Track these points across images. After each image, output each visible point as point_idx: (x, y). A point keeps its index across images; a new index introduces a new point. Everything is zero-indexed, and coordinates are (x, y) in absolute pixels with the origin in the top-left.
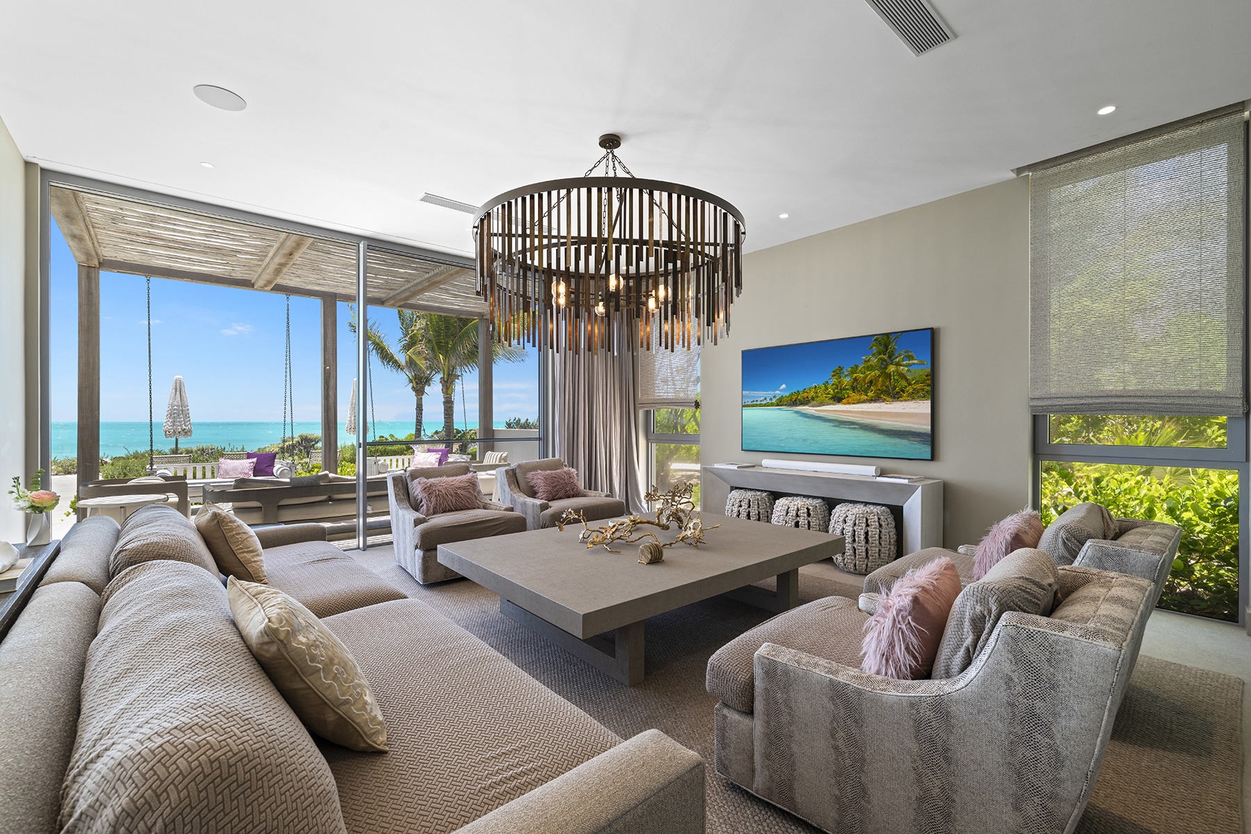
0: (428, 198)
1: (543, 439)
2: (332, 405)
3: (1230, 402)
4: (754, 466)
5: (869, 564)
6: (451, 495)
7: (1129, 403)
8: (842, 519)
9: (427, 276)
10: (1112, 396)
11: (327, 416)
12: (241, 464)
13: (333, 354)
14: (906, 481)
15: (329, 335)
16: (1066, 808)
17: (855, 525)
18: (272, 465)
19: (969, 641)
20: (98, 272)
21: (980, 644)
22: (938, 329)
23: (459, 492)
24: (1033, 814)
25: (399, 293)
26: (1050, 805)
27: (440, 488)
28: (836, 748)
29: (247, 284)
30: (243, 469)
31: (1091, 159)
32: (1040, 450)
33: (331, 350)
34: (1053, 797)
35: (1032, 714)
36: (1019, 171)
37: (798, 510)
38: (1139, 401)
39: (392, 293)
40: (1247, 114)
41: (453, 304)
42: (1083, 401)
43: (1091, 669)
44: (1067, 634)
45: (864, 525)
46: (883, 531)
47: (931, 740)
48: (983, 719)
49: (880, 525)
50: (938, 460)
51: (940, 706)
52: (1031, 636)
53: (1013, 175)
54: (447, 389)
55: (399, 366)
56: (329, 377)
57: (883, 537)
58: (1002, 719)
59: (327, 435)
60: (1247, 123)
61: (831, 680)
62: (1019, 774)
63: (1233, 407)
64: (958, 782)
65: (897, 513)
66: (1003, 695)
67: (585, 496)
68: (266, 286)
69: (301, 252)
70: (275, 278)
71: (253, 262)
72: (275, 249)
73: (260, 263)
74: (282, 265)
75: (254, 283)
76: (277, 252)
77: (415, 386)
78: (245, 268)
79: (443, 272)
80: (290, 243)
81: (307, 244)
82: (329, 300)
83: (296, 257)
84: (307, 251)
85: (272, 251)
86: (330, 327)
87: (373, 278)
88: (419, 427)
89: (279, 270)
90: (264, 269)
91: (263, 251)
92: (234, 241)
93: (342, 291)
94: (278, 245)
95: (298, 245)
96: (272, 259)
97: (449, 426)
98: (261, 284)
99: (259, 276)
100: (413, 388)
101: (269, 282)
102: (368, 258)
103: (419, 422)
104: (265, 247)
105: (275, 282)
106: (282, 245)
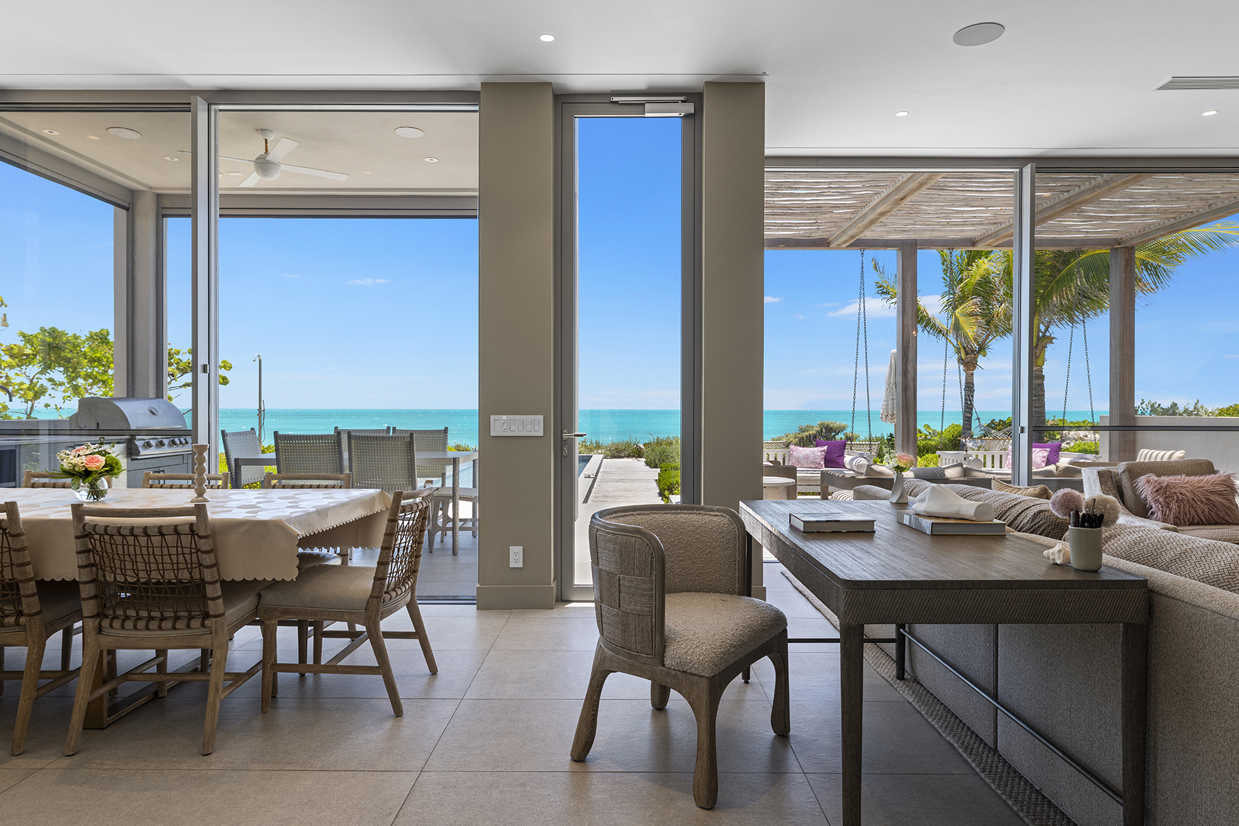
6: (1202, 502)
9: (1066, 195)
11: (906, 396)
12: (813, 452)
18: (842, 456)
23: (1212, 497)
27: (1183, 491)
29: (823, 243)
30: (815, 458)
33: (910, 313)
39: (993, 228)
41: (1078, 231)
54: (1037, 358)
55: (940, 332)
56: (908, 347)
59: (906, 421)
68: (843, 243)
69: (917, 193)
70: (861, 232)
71: (849, 216)
72: (883, 195)
73: (852, 216)
74: (882, 214)
75: (831, 241)
76: (884, 199)
77: (963, 357)
78: (833, 224)
79: (1099, 186)
80: (913, 185)
81: (932, 183)
82: (909, 249)
83: (906, 202)
84: (923, 191)
85: (877, 199)
86: (909, 284)
87: (981, 211)
88: (969, 415)
89: (872, 222)
90: (854, 223)
91: (864, 201)
92: (842, 195)
93: (926, 236)
94: (889, 191)
95: (921, 185)
96: (874, 208)
97: (1038, 412)
98: (840, 241)
99: (844, 232)
100: (960, 360)
101: (853, 237)
102: (993, 187)
103: (968, 407)
104: (871, 196)
105: (858, 237)
106: (898, 189)
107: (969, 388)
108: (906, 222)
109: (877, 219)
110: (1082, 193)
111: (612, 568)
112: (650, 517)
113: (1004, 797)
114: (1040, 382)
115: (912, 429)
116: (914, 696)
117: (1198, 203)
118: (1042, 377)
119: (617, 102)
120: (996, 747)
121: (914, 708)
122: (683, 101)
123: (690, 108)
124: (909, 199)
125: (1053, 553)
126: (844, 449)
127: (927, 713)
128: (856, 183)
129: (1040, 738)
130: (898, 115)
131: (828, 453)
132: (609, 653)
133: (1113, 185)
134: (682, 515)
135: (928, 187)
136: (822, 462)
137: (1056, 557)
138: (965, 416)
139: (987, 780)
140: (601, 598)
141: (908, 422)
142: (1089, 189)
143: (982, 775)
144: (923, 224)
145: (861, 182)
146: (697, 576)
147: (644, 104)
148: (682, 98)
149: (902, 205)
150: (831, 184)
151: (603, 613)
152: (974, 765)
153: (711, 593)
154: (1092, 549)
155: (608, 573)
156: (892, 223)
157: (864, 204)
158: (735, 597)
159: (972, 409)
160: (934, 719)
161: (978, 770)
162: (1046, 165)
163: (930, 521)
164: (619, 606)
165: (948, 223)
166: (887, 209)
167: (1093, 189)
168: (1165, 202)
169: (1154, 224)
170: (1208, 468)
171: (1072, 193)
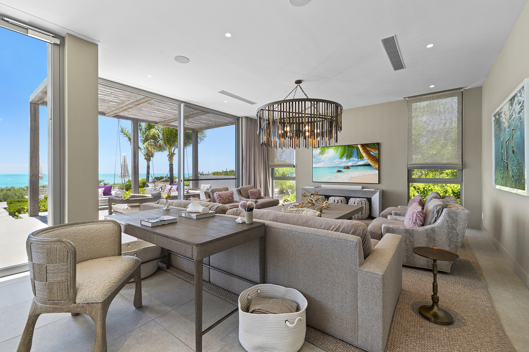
0: (223, 92)
1: (237, 179)
2: (137, 166)
3: (458, 166)
4: (318, 187)
5: (363, 216)
7: (434, 166)
8: (353, 202)
10: (430, 164)
11: (135, 170)
13: (137, 144)
14: (373, 190)
15: (136, 136)
16: (459, 244)
17: (358, 204)
18: (110, 191)
19: (436, 216)
20: (39, 106)
21: (439, 216)
22: (381, 143)
24: (452, 247)
25: (167, 120)
26: (456, 244)
28: (406, 244)
31: (424, 97)
32: (410, 180)
33: (136, 142)
34: (457, 242)
35: (452, 226)
36: (404, 98)
37: (338, 201)
38: (437, 165)
39: (163, 120)
40: (463, 90)
42: (423, 166)
43: (464, 216)
44: (459, 210)
45: (361, 204)
46: (366, 206)
47: (430, 237)
48: (442, 230)
49: (366, 204)
50: (381, 184)
51: (433, 230)
52: (452, 212)
53: (403, 99)
54: (171, 159)
56: (136, 154)
57: (366, 207)
58: (446, 229)
59: (135, 178)
60: (462, 92)
61: (405, 229)
62: (450, 239)
63: (460, 167)
64: (437, 244)
65: (369, 200)
66: (446, 224)
67: (265, 198)
68: (111, 115)
69: (144, 104)
70: (120, 112)
71: (115, 106)
72: (131, 102)
73: (117, 106)
74: (130, 108)
75: (106, 113)
76: (131, 103)
77: (146, 157)
78: (108, 107)
79: (195, 114)
80: (144, 101)
81: (150, 102)
82: (136, 122)
83: (139, 106)
84: (146, 104)
85: (128, 102)
86: (136, 133)
87: (161, 114)
88: (148, 176)
89: (125, 110)
90: (117, 109)
91: (123, 102)
92: (115, 98)
93: (142, 118)
94: (134, 101)
95: (146, 101)
96: (126, 105)
97: (171, 175)
98: (110, 114)
99: (113, 111)
100: (145, 158)
101: (116, 113)
102: (167, 107)
103: (148, 173)
104: (126, 101)
105: (118, 114)
106: (137, 101)
107: (148, 167)
108: (136, 112)
109: (127, 109)
110: (191, 114)
111: (41, 262)
112: (69, 229)
113: (219, 296)
114: (172, 166)
115: (137, 181)
116: (176, 273)
117: (214, 123)
118: (173, 165)
119: (8, 21)
120: (210, 281)
121: (178, 277)
122: (52, 37)
123: (58, 41)
124: (141, 105)
125: (239, 220)
126: (111, 188)
127: (183, 277)
128: (122, 96)
129: (230, 274)
130: (148, 76)
131: (104, 190)
132: (39, 304)
133: (198, 114)
134: (88, 226)
135: (148, 103)
136: (102, 194)
137: (240, 221)
138: (147, 176)
139: (212, 293)
140: (34, 278)
141: (136, 178)
142: (192, 114)
143: (210, 292)
144: (142, 114)
145: (124, 95)
146: (97, 251)
147: (28, 29)
148: (53, 35)
149: (138, 107)
150: (112, 93)
151: (36, 285)
152: (206, 289)
153: (104, 258)
154: (251, 217)
155: (38, 265)
156: (132, 112)
157: (123, 103)
158: (116, 257)
159: (149, 174)
160: (186, 278)
161: (208, 290)
162: (188, 105)
163: (195, 215)
164: (46, 280)
165: (150, 115)
166: (132, 107)
167: (193, 114)
168: (207, 121)
169: (203, 126)
170: (227, 189)
171: (187, 114)
